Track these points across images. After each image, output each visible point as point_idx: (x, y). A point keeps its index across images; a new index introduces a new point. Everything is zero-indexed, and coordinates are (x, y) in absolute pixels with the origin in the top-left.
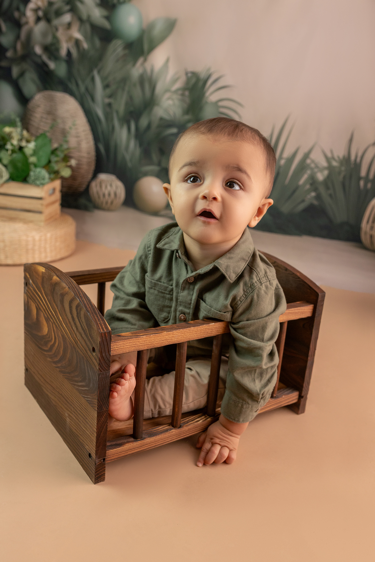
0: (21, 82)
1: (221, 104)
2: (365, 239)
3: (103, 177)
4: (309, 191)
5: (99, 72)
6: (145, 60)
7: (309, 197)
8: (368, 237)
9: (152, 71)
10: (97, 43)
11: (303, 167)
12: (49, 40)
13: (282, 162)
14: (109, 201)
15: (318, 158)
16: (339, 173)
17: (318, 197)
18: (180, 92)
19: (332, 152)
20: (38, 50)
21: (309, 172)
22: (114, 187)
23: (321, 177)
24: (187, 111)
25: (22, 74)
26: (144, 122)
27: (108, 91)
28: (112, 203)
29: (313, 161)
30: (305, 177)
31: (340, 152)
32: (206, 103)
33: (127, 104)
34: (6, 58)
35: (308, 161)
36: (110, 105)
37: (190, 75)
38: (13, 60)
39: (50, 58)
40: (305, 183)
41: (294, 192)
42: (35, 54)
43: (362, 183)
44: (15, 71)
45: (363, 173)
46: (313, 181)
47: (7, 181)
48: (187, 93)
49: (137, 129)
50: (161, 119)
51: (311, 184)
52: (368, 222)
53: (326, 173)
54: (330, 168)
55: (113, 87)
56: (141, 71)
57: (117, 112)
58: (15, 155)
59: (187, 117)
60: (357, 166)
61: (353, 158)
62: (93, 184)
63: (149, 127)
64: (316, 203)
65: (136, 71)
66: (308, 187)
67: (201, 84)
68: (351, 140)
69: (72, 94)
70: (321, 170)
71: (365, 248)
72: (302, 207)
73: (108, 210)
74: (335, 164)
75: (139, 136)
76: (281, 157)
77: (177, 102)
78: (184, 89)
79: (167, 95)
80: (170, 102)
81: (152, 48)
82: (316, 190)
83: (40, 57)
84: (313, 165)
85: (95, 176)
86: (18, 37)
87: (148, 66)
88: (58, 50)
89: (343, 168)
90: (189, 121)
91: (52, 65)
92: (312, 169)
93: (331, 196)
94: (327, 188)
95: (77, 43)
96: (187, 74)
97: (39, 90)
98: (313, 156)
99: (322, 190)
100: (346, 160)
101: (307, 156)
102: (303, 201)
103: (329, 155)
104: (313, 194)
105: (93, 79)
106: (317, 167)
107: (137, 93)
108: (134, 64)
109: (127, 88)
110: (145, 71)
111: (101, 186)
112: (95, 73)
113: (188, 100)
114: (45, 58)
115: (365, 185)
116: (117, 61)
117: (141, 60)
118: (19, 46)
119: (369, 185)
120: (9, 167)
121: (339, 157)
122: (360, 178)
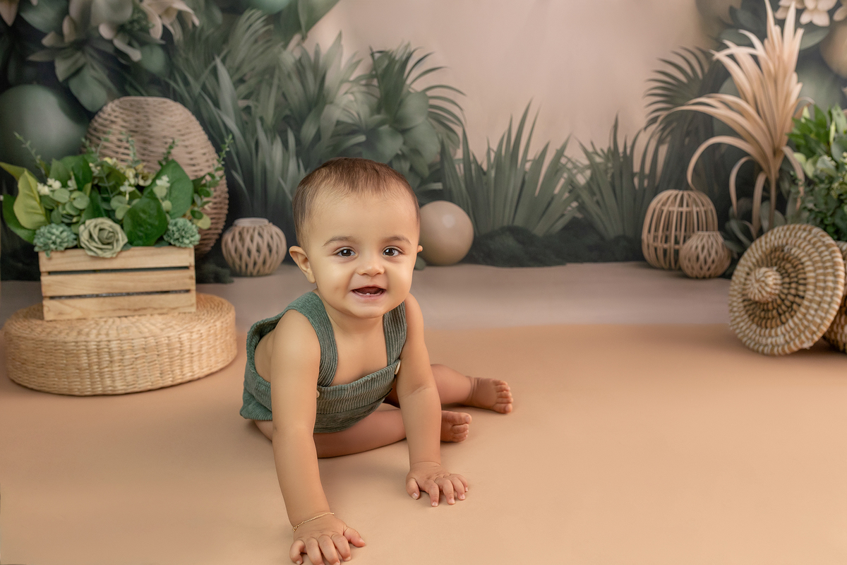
0: (74, 85)
1: (429, 93)
2: (648, 253)
3: (244, 223)
4: (568, 202)
5: (223, 61)
6: (304, 38)
7: (569, 208)
8: (652, 250)
9: (317, 53)
10: (218, 16)
11: (556, 169)
12: (127, 14)
13: (528, 166)
14: (260, 261)
15: (575, 155)
16: (606, 172)
17: (582, 207)
18: (363, 82)
19: (592, 144)
20: (105, 32)
21: (565, 175)
22: (266, 237)
23: (581, 180)
24: (377, 109)
25: (77, 72)
26: (309, 130)
27: (243, 89)
28: (264, 262)
29: (569, 160)
30: (562, 181)
31: (604, 144)
32: (409, 93)
33: (277, 106)
34: (43, 47)
35: (563, 161)
36: (248, 109)
37: (377, 55)
38: (57, 50)
39: (130, 44)
40: (562, 191)
41: (549, 204)
42: (101, 38)
43: (636, 181)
44: (62, 69)
45: (636, 168)
46: (572, 187)
47: (125, 247)
48: (375, 82)
49: (298, 141)
50: (338, 123)
51: (570, 192)
52: (649, 231)
53: (588, 173)
54: (593, 166)
55: (252, 82)
56: (297, 54)
57: (262, 119)
58: (135, 202)
59: (378, 117)
60: (628, 159)
61: (621, 150)
62: (228, 237)
63: (318, 137)
64: (579, 216)
65: (290, 55)
66: (567, 195)
67: (397, 67)
68: (616, 127)
69: (177, 98)
70: (582, 171)
71: (650, 266)
72: (560, 224)
73: (259, 275)
74: (598, 160)
75: (303, 152)
76: (525, 160)
77: (360, 97)
78: (370, 77)
79: (345, 87)
80: (351, 97)
81: (313, 20)
82: (577, 198)
83: (111, 42)
84: (570, 166)
85: (229, 223)
86: (65, 12)
87: (309, 46)
88: (145, 30)
89: (610, 165)
90: (382, 123)
91: (136, 55)
92: (569, 170)
93: (598, 203)
94: (593, 194)
95: (181, 16)
96: (372, 55)
97: (112, 97)
98: (567, 153)
99: (585, 196)
100: (613, 153)
101: (560, 153)
102: (563, 215)
103: (590, 149)
104: (575, 204)
105: (215, 72)
106: (576, 167)
107: (294, 89)
108: (285, 46)
109: (276, 81)
110: (305, 53)
111: (242, 239)
112: (218, 61)
113: (377, 92)
114: (120, 44)
115: (641, 182)
116: (256, 41)
117: (297, 38)
118: (66, 27)
119: (646, 183)
120: (127, 222)
121: (602, 150)
122: (633, 175)
